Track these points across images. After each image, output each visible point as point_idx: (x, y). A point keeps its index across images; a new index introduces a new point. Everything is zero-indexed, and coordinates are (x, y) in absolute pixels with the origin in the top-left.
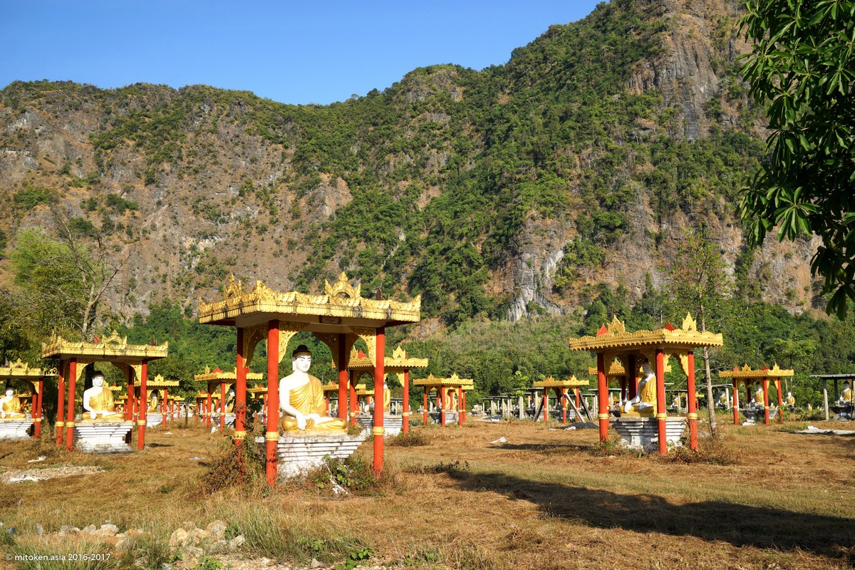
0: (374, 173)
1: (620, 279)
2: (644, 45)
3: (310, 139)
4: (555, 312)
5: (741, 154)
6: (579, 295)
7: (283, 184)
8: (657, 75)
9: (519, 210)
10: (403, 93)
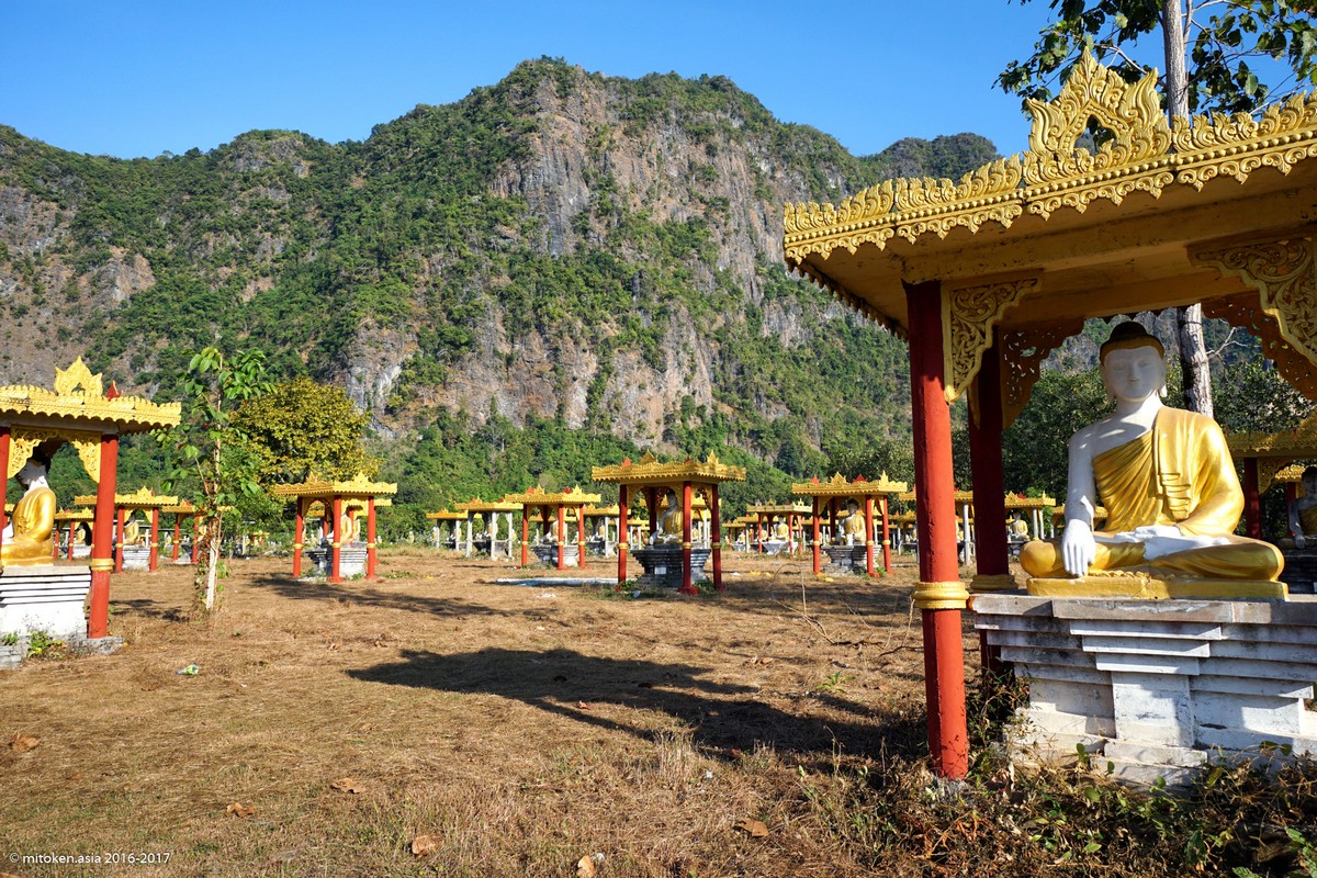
0: (187, 253)
1: (462, 402)
2: (512, 144)
3: (98, 201)
4: (386, 436)
5: (604, 275)
6: (415, 418)
7: (56, 255)
8: (523, 179)
9: (351, 316)
10: (231, 159)
